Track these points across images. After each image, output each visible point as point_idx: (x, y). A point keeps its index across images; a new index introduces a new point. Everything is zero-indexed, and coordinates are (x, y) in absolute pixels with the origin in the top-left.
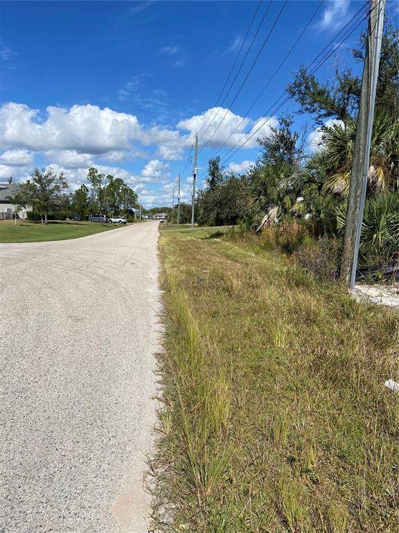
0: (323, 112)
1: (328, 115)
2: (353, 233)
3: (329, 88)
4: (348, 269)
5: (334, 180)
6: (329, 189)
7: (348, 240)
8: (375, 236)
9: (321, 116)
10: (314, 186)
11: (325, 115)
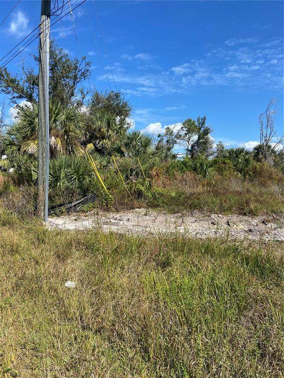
0: (16, 95)
1: (20, 97)
2: (43, 183)
3: (18, 79)
4: (43, 208)
5: (28, 145)
6: (25, 151)
7: (41, 187)
8: (58, 184)
9: (14, 97)
10: (14, 148)
11: (17, 97)
